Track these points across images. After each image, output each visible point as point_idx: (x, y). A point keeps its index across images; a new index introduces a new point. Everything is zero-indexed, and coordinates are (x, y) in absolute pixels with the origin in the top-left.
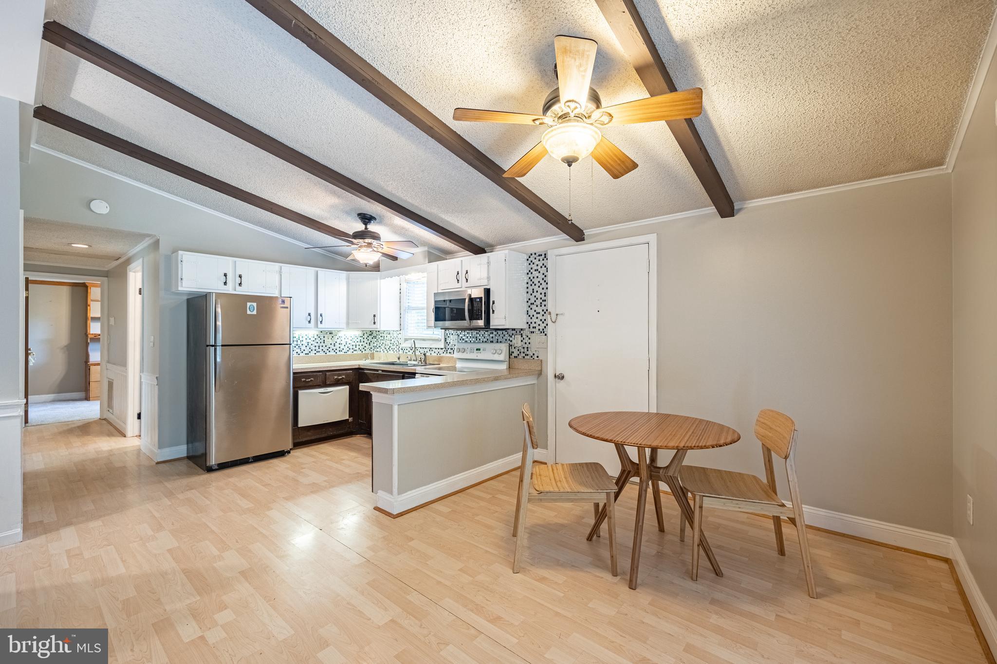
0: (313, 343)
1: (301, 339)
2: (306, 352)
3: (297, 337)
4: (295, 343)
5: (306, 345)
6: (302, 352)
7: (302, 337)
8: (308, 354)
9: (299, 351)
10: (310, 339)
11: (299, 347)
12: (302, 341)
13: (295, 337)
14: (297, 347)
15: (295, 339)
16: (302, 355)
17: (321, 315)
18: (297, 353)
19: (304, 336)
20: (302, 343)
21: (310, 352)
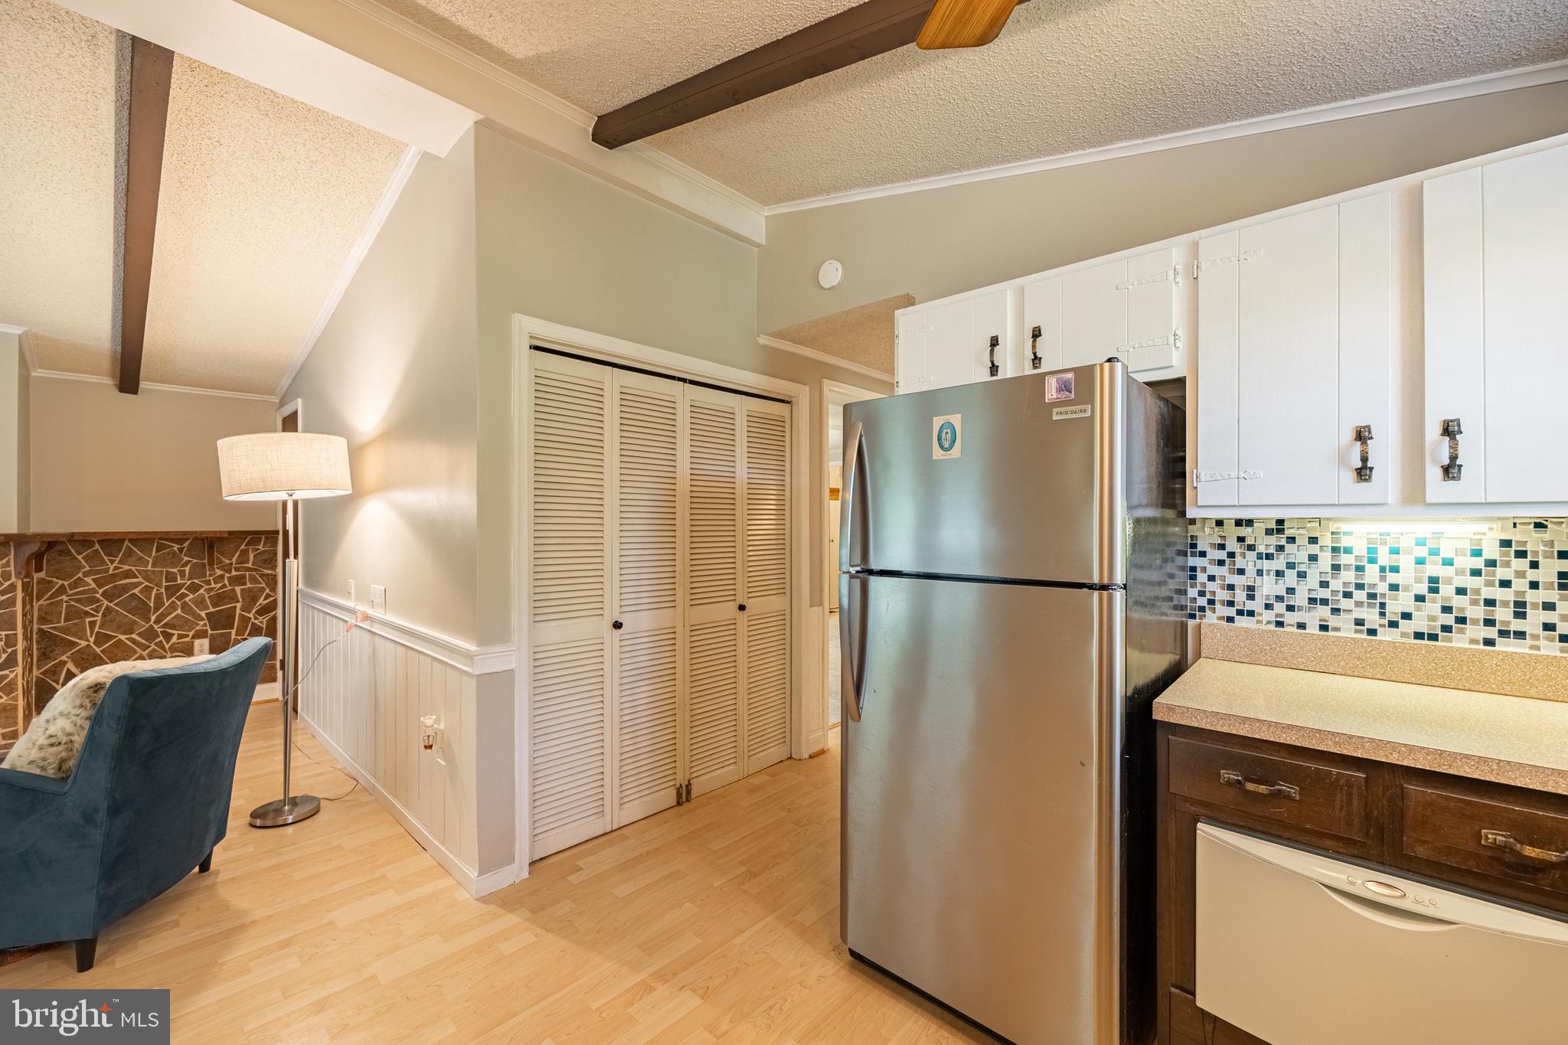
0: (1470, 582)
1: (1384, 558)
2: (1419, 623)
3: (1361, 549)
4: (1349, 576)
5: (1423, 589)
6: (1393, 624)
7: (1395, 551)
8: (1433, 637)
9: (1372, 617)
10: (1448, 562)
11: (1372, 596)
12: (1395, 569)
13: (1348, 551)
14: (1360, 595)
15: (1344, 559)
16: (1386, 635)
17: (1450, 430)
18: (1359, 622)
19: (1406, 543)
20: (1392, 578)
21: (1447, 629)
